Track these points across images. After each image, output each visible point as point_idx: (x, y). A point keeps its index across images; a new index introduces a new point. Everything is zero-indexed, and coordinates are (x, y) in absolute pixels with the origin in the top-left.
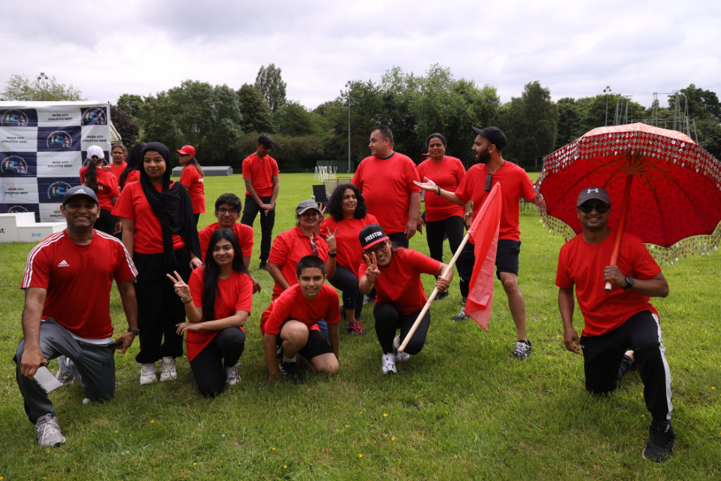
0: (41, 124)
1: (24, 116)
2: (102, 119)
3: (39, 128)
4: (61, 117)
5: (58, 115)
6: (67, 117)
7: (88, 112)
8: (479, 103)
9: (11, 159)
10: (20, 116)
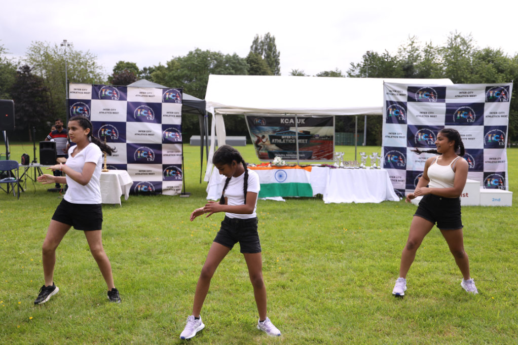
0: (448, 101)
1: (434, 93)
2: (504, 96)
3: (447, 104)
4: (467, 94)
5: (464, 93)
6: (471, 94)
7: (492, 90)
8: (512, 72)
9: (422, 132)
10: (431, 93)
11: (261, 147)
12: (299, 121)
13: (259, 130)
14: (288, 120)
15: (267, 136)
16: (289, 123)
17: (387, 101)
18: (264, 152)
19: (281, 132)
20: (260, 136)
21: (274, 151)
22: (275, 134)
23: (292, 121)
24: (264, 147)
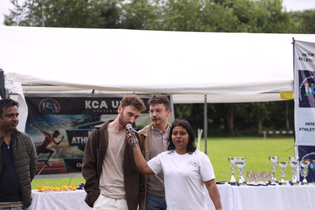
11: (53, 152)
12: (115, 104)
13: (49, 121)
14: (97, 103)
15: (63, 132)
16: (99, 108)
17: (300, 72)
18: (57, 160)
19: (86, 124)
20: (51, 132)
21: (75, 158)
22: (76, 129)
23: (104, 104)
24: (58, 151)
